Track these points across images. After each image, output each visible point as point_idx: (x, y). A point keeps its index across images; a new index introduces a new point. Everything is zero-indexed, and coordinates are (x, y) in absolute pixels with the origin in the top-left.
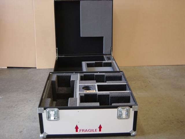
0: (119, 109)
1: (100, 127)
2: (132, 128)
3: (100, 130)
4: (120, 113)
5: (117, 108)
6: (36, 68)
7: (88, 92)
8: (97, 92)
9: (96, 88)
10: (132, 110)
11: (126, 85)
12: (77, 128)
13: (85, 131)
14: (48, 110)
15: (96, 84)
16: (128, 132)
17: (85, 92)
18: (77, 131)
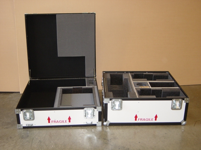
0: (173, 101)
1: (156, 117)
2: (183, 118)
3: (156, 120)
4: (174, 105)
5: (171, 100)
6: (19, 92)
7: (142, 87)
8: (151, 87)
9: (148, 85)
10: (185, 102)
11: (174, 82)
12: (136, 117)
13: (143, 120)
14: (113, 100)
15: (148, 82)
16: (179, 121)
17: (140, 88)
18: (136, 120)
